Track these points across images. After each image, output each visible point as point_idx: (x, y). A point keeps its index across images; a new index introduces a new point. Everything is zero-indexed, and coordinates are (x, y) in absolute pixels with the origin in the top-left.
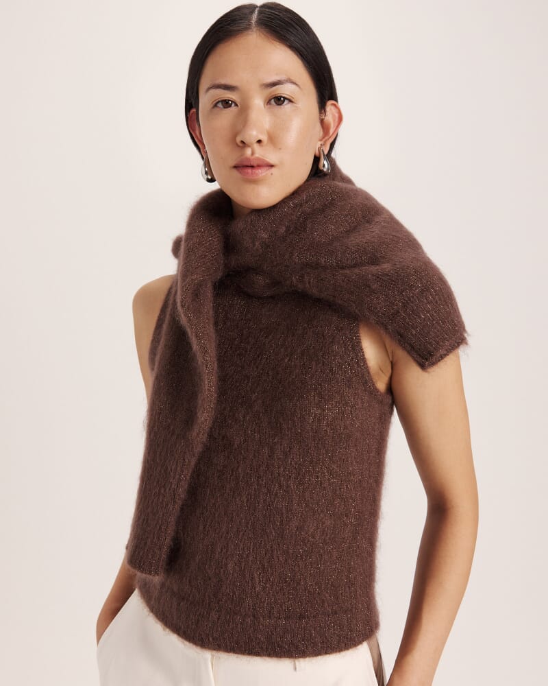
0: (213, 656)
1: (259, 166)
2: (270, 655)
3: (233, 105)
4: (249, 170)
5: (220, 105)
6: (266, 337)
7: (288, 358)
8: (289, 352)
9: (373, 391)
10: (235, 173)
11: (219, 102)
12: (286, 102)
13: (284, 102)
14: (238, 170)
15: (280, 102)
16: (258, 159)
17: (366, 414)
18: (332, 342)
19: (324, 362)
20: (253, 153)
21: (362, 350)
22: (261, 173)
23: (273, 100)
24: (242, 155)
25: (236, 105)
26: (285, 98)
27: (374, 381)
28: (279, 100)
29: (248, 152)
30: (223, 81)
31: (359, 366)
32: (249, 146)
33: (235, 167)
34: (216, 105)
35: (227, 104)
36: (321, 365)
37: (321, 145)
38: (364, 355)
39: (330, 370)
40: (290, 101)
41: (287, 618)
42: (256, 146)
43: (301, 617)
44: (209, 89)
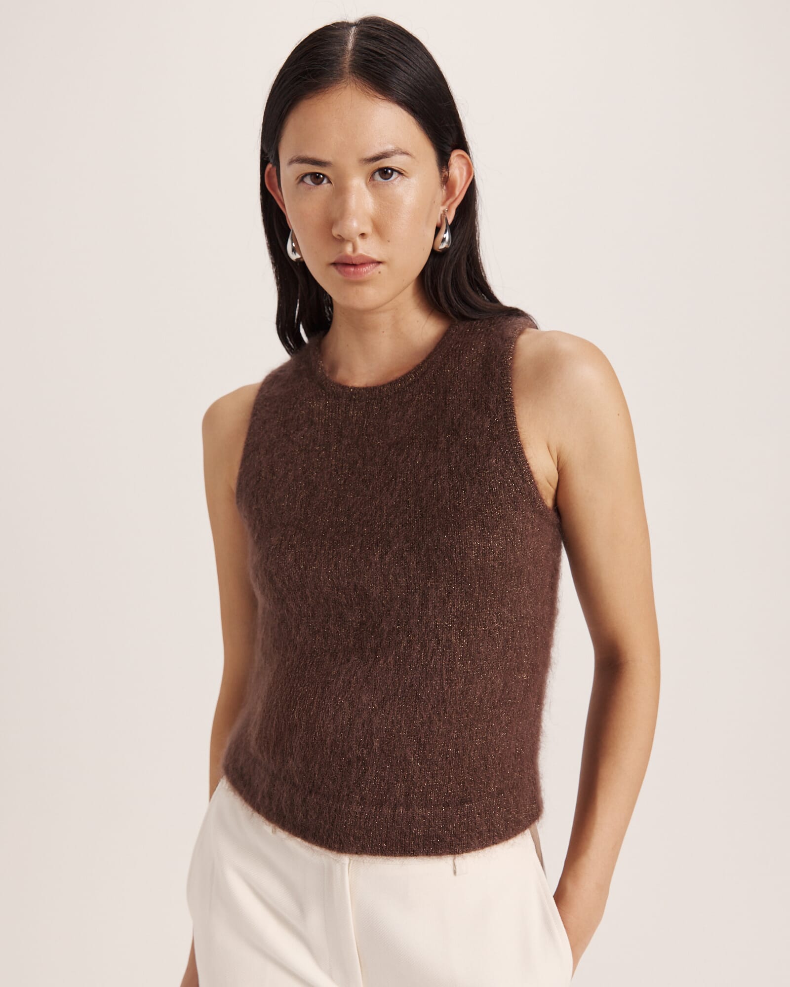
0: (350, 860)
1: (363, 264)
2: (428, 854)
3: (325, 181)
4: (352, 269)
5: (308, 180)
6: (399, 455)
7: (433, 480)
8: (432, 471)
9: (541, 512)
10: (333, 271)
11: (306, 175)
12: (395, 175)
13: (391, 175)
14: (337, 269)
15: (387, 176)
16: (362, 256)
17: (538, 541)
18: (488, 455)
19: (480, 482)
20: (354, 250)
21: (526, 461)
22: (368, 271)
23: (377, 173)
24: (340, 252)
25: (329, 182)
26: (393, 170)
27: (544, 498)
28: (385, 173)
29: (349, 249)
30: (310, 154)
31: (525, 481)
32: (348, 241)
33: (334, 264)
34: (301, 179)
35: (317, 178)
36: (476, 485)
37: (444, 211)
38: (529, 468)
39: (490, 491)
40: (400, 173)
41: (447, 805)
42: (359, 241)
43: (463, 802)
44: (291, 162)
